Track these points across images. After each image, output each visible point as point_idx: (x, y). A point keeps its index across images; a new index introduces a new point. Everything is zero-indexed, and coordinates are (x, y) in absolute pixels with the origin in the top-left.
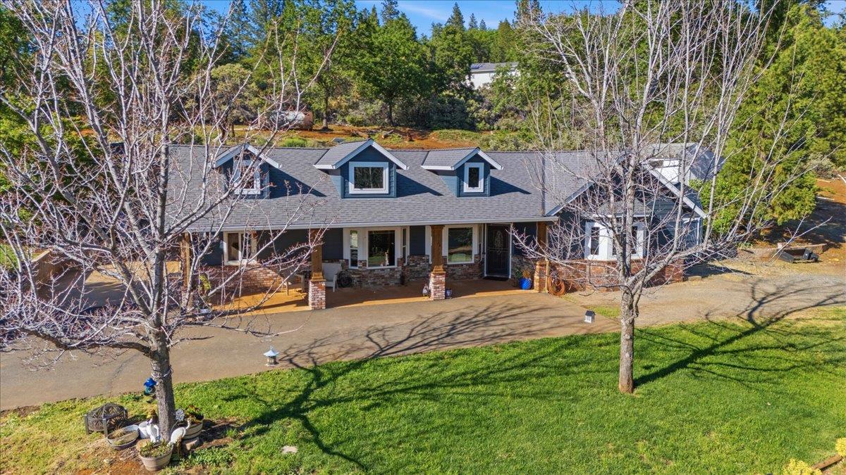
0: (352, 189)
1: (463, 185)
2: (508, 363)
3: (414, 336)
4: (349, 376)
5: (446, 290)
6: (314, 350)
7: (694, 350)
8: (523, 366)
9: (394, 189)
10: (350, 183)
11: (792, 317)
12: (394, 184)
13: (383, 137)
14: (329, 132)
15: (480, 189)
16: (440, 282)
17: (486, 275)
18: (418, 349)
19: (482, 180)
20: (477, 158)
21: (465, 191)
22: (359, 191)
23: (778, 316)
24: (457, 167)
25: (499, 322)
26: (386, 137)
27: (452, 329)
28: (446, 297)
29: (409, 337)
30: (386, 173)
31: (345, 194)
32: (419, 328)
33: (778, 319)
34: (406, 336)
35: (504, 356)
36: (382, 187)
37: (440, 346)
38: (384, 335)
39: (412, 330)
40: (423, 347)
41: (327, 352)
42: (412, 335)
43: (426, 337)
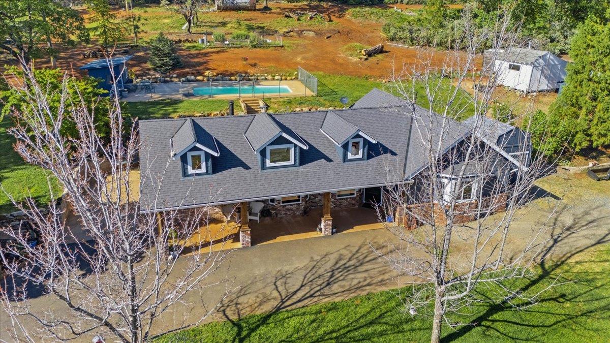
0: (269, 164)
1: (347, 154)
2: (362, 320)
3: (305, 284)
4: (258, 332)
5: (332, 229)
6: (240, 300)
7: (491, 305)
8: (372, 323)
9: (298, 161)
10: (267, 160)
11: (572, 260)
12: (298, 158)
13: (309, 18)
14: (268, 12)
15: (360, 156)
16: (328, 225)
17: (364, 202)
18: (306, 301)
19: (362, 149)
20: (358, 136)
21: (349, 158)
22: (273, 165)
23: (563, 259)
24: (343, 144)
25: (364, 268)
26: (311, 18)
27: (332, 276)
28: (333, 233)
29: (302, 286)
30: (292, 151)
31: (263, 167)
32: (309, 275)
33: (563, 263)
34: (300, 284)
35: (361, 310)
36: (289, 160)
37: (321, 297)
38: (285, 283)
39: (305, 277)
40: (309, 299)
41: (247, 302)
42: (304, 284)
43: (313, 286)
